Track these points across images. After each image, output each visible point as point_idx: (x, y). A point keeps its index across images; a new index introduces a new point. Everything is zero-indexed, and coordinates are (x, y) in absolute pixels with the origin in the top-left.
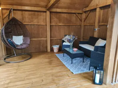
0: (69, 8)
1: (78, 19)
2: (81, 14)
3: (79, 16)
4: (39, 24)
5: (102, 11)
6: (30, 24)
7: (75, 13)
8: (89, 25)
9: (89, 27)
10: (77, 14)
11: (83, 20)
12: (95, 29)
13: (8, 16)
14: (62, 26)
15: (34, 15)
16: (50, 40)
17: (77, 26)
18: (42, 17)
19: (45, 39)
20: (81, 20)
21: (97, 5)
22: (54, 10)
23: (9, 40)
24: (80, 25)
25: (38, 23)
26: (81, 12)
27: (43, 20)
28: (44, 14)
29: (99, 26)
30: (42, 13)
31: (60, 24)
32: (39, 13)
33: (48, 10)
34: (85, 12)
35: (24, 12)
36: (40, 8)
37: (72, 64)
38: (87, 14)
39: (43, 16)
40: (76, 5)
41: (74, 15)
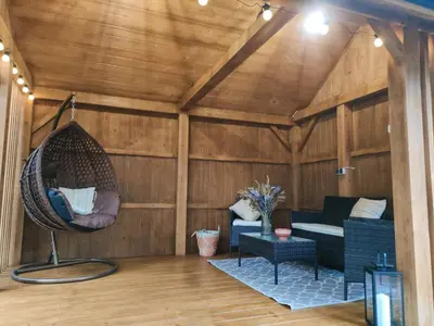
0: (248, 108)
1: (280, 144)
2: (288, 128)
3: (282, 134)
4: (151, 154)
5: (355, 115)
6: (122, 152)
7: (267, 126)
8: (315, 160)
9: (316, 166)
10: (275, 129)
11: (295, 148)
12: (341, 171)
13: (53, 122)
14: (229, 165)
15: (139, 124)
16: (188, 209)
17: (276, 167)
18: (163, 132)
19: (170, 206)
20: (289, 149)
21: (337, 98)
22: (204, 112)
23: (51, 193)
24: (288, 165)
25: (149, 150)
26: (287, 123)
27: (167, 140)
28: (171, 122)
29: (353, 159)
30: (164, 120)
31: (221, 158)
32: (155, 120)
33: (184, 110)
34: (300, 123)
35: (105, 114)
36: (160, 103)
37: (276, 283)
38: (306, 130)
39: (167, 128)
40: (271, 101)
41: (267, 130)
